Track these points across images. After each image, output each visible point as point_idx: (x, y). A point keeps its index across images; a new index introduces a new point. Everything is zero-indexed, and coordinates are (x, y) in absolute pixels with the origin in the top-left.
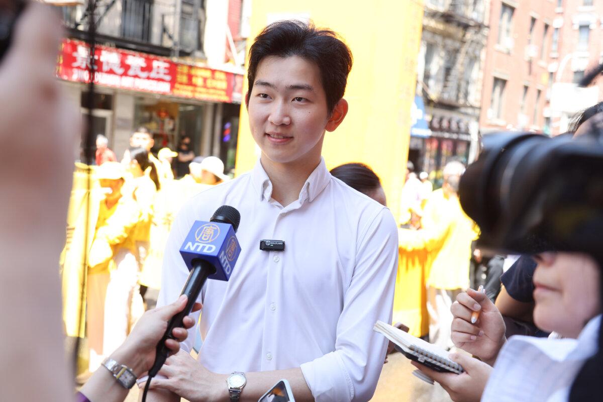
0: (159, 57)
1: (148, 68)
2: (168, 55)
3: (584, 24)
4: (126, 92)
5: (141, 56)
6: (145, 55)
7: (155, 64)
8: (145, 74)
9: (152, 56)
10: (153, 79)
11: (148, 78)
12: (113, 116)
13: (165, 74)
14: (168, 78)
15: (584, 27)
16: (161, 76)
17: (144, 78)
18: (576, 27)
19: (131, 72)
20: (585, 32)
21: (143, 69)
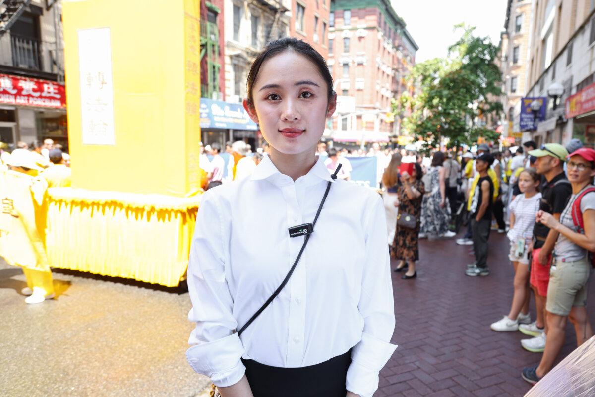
0: (48, 82)
1: (40, 90)
2: (56, 80)
3: (345, 63)
4: (26, 108)
5: (31, 81)
6: (35, 80)
7: (45, 87)
8: (37, 94)
9: (41, 81)
10: (45, 97)
11: (41, 97)
12: (17, 126)
13: (55, 93)
14: (58, 96)
15: (346, 65)
16: (52, 95)
17: (37, 97)
18: (342, 65)
19: (24, 93)
20: (346, 67)
21: (34, 90)
